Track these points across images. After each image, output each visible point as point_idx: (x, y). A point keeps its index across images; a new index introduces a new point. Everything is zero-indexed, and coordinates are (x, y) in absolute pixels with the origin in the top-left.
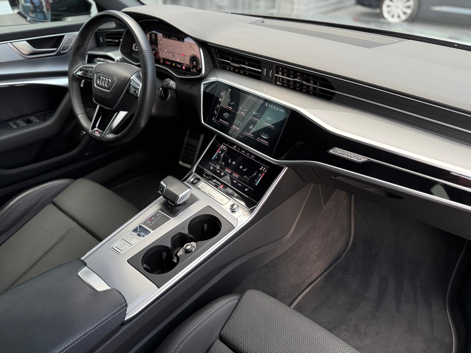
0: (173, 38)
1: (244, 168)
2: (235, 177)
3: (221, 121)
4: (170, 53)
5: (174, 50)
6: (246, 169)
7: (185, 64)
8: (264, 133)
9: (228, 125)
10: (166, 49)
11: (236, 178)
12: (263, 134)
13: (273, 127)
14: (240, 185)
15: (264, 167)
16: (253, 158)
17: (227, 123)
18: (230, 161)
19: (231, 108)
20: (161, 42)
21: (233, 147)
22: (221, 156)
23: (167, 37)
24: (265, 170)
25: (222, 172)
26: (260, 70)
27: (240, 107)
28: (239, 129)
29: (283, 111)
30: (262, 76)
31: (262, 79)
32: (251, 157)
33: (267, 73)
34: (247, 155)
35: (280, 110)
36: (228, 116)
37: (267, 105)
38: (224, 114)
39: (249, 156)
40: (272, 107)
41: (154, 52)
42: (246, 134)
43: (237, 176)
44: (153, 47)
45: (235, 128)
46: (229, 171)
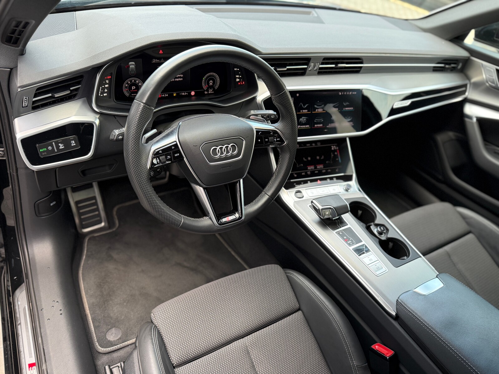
1: (320, 157)
2: (320, 168)
6: (323, 156)
11: (322, 168)
13: (352, 108)
14: (330, 170)
15: (333, 146)
17: (307, 126)
18: (305, 160)
19: (307, 111)
23: (162, 60)
25: (307, 172)
26: (306, 67)
27: (316, 106)
28: (321, 125)
29: (355, 93)
30: (308, 72)
31: (307, 73)
32: (318, 145)
33: (314, 66)
34: (313, 146)
35: (353, 93)
36: (305, 119)
37: (340, 94)
38: (301, 119)
39: (316, 145)
40: (345, 93)
41: (133, 88)
43: (322, 166)
44: (131, 81)
45: (317, 127)
46: (312, 167)
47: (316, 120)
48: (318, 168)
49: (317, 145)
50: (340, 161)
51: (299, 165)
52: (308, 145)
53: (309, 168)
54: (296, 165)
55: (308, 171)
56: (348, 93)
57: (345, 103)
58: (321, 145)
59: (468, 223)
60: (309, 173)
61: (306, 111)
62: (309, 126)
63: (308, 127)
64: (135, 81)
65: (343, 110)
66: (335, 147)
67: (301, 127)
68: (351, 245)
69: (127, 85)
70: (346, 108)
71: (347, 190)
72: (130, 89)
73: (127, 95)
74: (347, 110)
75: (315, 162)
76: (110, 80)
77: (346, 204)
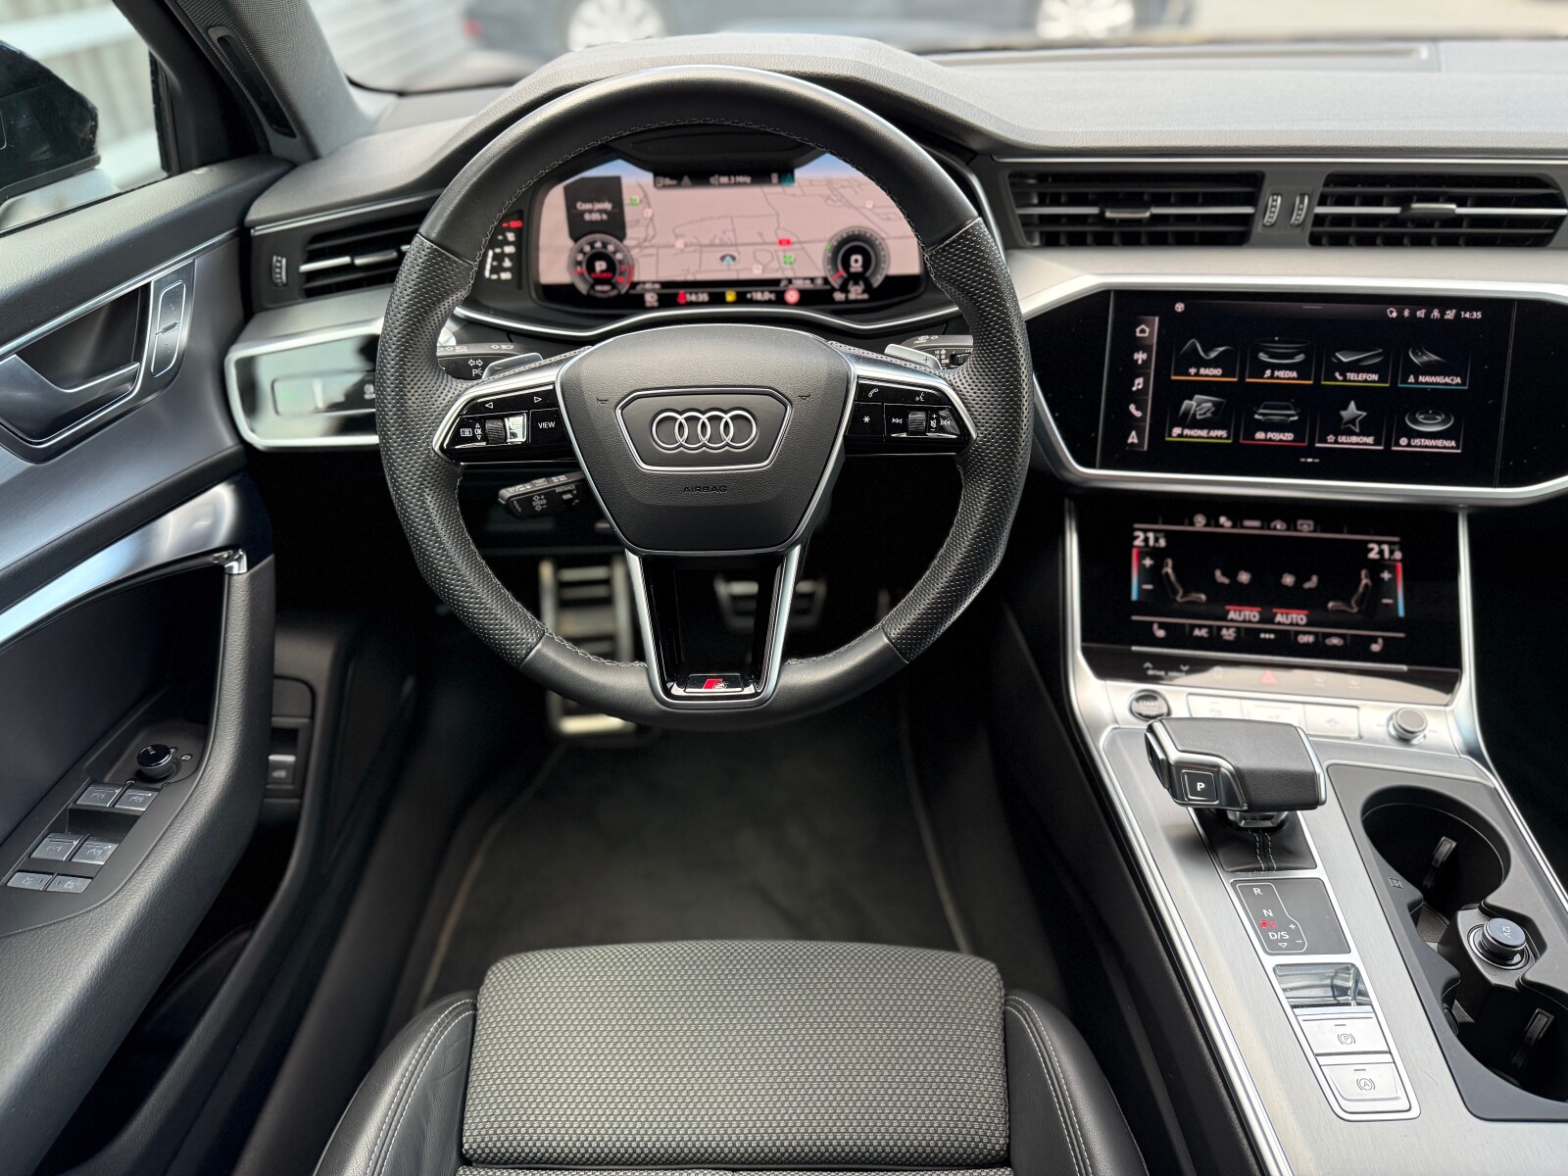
0: (724, 180)
1: (1301, 579)
2: (1292, 624)
3: (1180, 436)
4: (704, 249)
5: (734, 231)
6: (1315, 579)
7: (796, 278)
8: (1421, 414)
9: (1227, 438)
10: (677, 236)
11: (1298, 625)
12: (1420, 418)
13: (1459, 380)
14: (1334, 640)
15: (1380, 542)
17: (1214, 433)
18: (1225, 580)
19: (1216, 372)
20: (648, 213)
21: (1192, 524)
22: (1167, 573)
23: (686, 179)
24: (1392, 552)
25: (1220, 628)
26: (1248, 210)
27: (1263, 357)
28: (1289, 436)
29: (1478, 315)
30: (1258, 229)
31: (1253, 238)
32: (1301, 531)
33: (1288, 210)
34: (1275, 529)
35: (1468, 315)
36: (1210, 404)
37: (1395, 315)
38: (1186, 403)
39: (1288, 529)
40: (1421, 314)
41: (600, 266)
42: (1336, 442)
43: (1299, 617)
44: (592, 245)
45: (1266, 440)
46: (1252, 614)
47: (1261, 414)
48: (1279, 623)
49: (1296, 530)
50: (1401, 613)
51: (1185, 594)
52: (1247, 523)
53: (1232, 615)
54: (1175, 592)
55: (1228, 628)
56: (1436, 314)
57: (1415, 354)
58: (1315, 531)
60: (1228, 634)
61: (1218, 371)
62: (1229, 433)
63: (1221, 438)
64: (605, 245)
65: (1405, 381)
66: (1386, 548)
67: (1187, 432)
68: (1281, 948)
69: (580, 257)
70: (1425, 374)
71: (1405, 738)
72: (591, 268)
73: (583, 288)
74: (1427, 383)
75: (1267, 596)
76: (518, 232)
77: (1309, 769)
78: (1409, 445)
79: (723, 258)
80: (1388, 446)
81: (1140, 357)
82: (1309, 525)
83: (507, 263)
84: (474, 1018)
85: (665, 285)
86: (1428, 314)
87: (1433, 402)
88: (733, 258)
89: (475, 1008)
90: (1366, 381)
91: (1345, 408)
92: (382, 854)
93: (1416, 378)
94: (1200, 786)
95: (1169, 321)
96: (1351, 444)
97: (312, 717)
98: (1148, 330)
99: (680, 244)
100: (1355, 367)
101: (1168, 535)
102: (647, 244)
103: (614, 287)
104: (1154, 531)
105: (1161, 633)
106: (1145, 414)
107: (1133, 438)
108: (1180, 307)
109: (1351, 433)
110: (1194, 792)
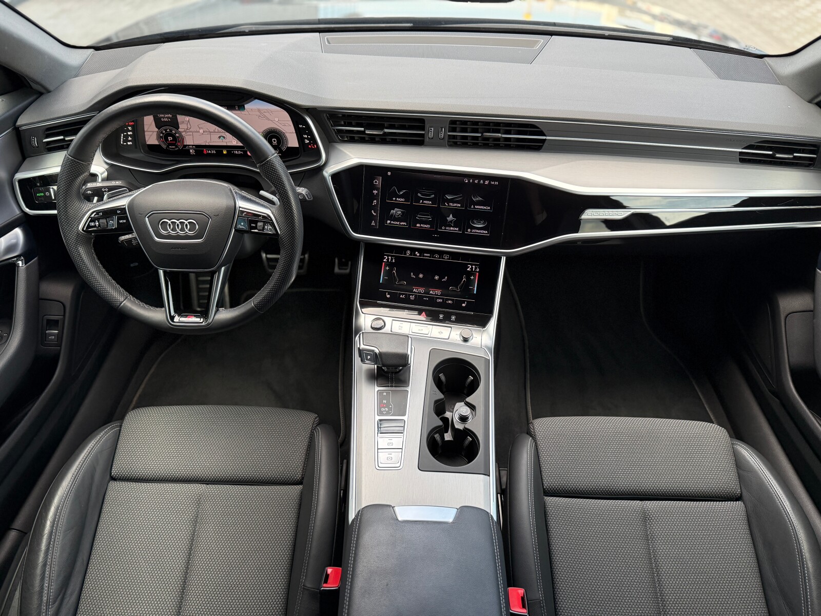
1: (441, 277)
2: (435, 295)
3: (390, 223)
4: (212, 134)
6: (446, 277)
8: (476, 220)
10: (200, 128)
11: (437, 295)
12: (475, 222)
13: (489, 208)
14: (450, 302)
15: (472, 265)
16: (447, 259)
17: (402, 223)
18: (413, 276)
20: (187, 119)
21: (405, 254)
22: (394, 273)
24: (476, 268)
25: (409, 295)
26: (422, 132)
27: (419, 195)
28: (428, 226)
29: (496, 183)
30: (427, 140)
31: (425, 143)
33: (437, 133)
34: (435, 257)
35: (493, 183)
36: (400, 212)
37: (467, 181)
38: (392, 211)
39: (439, 258)
40: (476, 181)
41: (170, 138)
42: (445, 229)
43: (438, 292)
44: (166, 131)
45: (420, 227)
46: (422, 290)
47: (419, 217)
48: (431, 294)
49: (443, 258)
50: (475, 293)
51: (399, 281)
52: (425, 255)
53: (415, 290)
54: (396, 280)
55: (412, 295)
56: (482, 182)
57: (474, 197)
58: (449, 259)
59: (740, 477)
60: (412, 298)
61: (403, 200)
62: (407, 224)
63: (404, 225)
64: (171, 131)
65: (470, 207)
66: (474, 267)
67: (392, 222)
68: (384, 414)
69: (161, 135)
70: (477, 205)
71: (466, 340)
72: (166, 140)
73: (164, 146)
74: (478, 209)
75: (428, 283)
76: (133, 126)
77: (406, 352)
78: (471, 232)
79: (220, 137)
80: (463, 232)
81: (375, 192)
82: (447, 256)
83: (130, 139)
84: (120, 430)
85: (197, 146)
86: (479, 182)
87: (480, 216)
88: (224, 137)
89: (121, 426)
90: (456, 206)
91: (449, 217)
92: (107, 365)
93: (474, 207)
94: (369, 357)
95: (385, 178)
96: (451, 230)
97: (64, 315)
98: (378, 182)
99: (201, 131)
100: (452, 201)
101: (396, 258)
102: (188, 131)
103: (177, 147)
104: (391, 256)
105: (388, 296)
106: (377, 215)
107: (373, 223)
108: (389, 173)
109: (450, 226)
110: (367, 360)
